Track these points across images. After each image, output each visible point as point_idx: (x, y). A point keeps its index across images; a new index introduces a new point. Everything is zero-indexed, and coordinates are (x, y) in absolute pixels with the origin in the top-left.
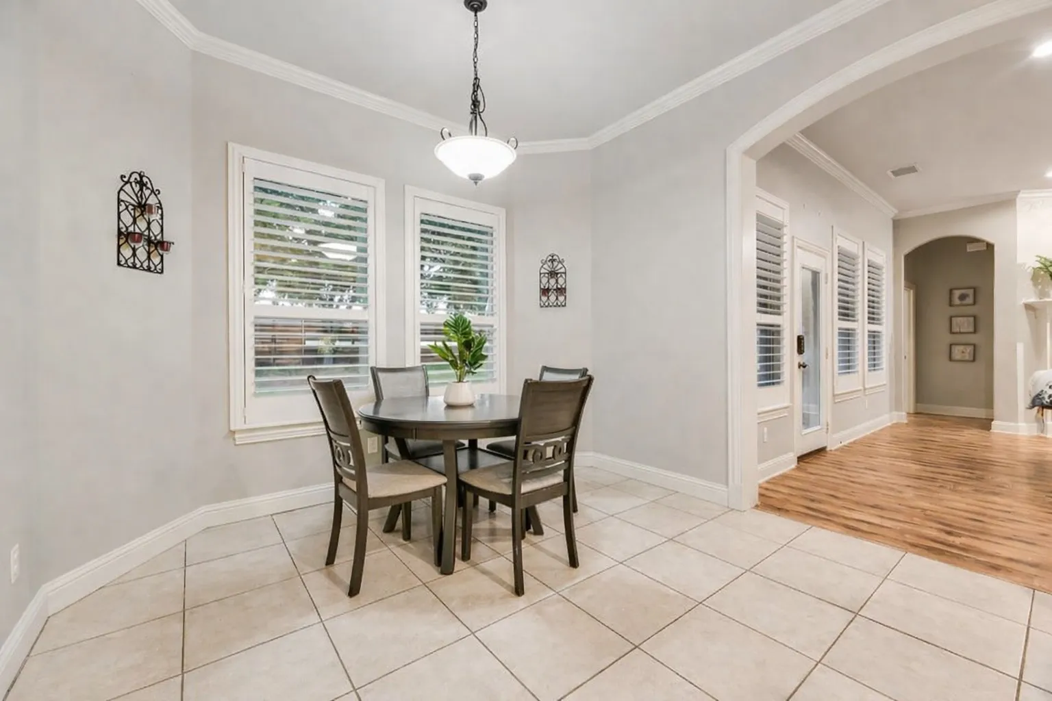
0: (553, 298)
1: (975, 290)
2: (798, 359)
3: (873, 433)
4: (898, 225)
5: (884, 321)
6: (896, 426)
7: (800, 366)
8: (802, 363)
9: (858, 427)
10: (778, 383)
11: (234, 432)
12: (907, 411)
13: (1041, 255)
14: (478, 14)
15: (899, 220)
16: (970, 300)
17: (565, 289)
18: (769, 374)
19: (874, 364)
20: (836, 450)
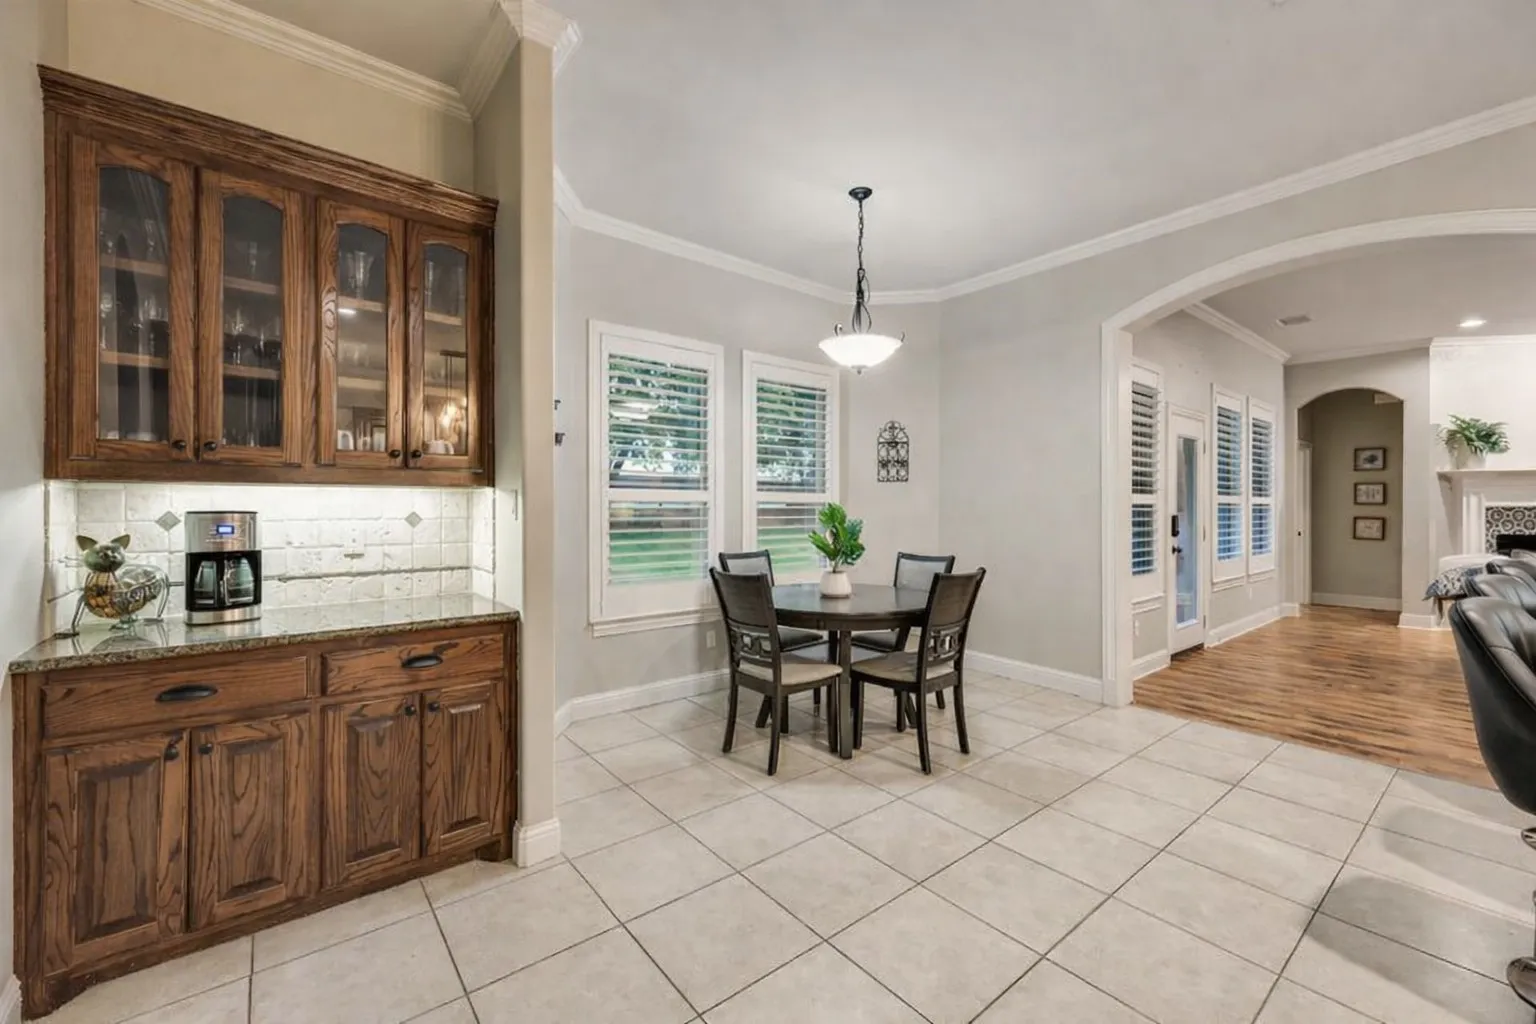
0: (893, 472)
1: (1385, 451)
2: (1173, 542)
3: (1259, 629)
4: (1291, 373)
5: (1273, 490)
6: (1287, 620)
7: (1174, 550)
8: (1176, 546)
9: (1243, 620)
10: (1149, 571)
11: (592, 625)
12: (1302, 601)
13: (1458, 415)
14: (864, 202)
15: (1290, 366)
16: (1379, 463)
17: (906, 461)
18: (1142, 561)
19: (1260, 546)
20: (1215, 648)
